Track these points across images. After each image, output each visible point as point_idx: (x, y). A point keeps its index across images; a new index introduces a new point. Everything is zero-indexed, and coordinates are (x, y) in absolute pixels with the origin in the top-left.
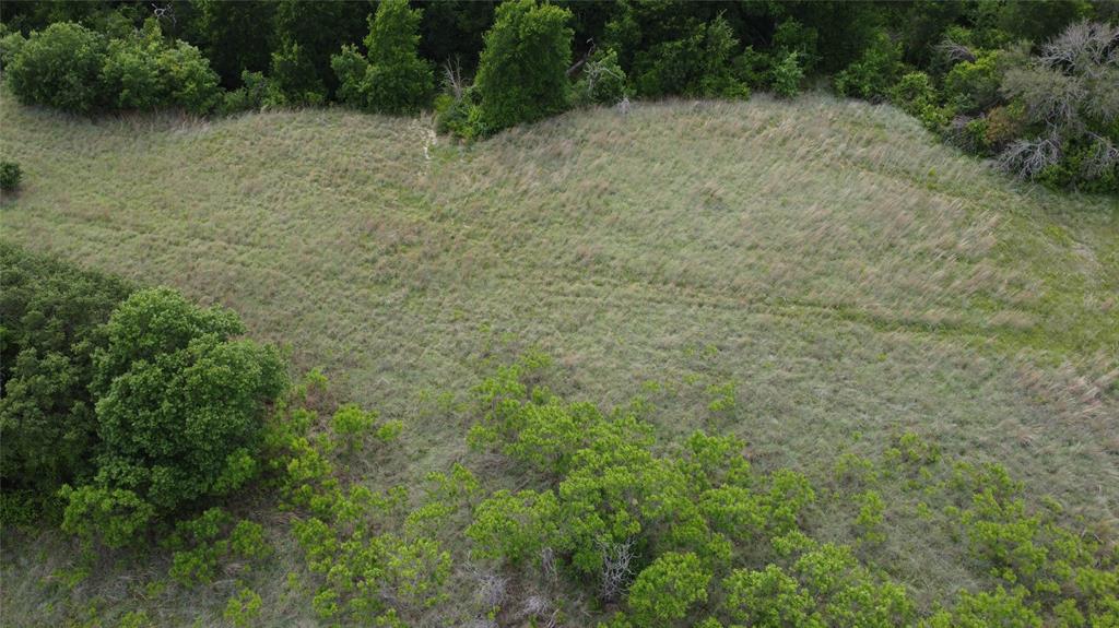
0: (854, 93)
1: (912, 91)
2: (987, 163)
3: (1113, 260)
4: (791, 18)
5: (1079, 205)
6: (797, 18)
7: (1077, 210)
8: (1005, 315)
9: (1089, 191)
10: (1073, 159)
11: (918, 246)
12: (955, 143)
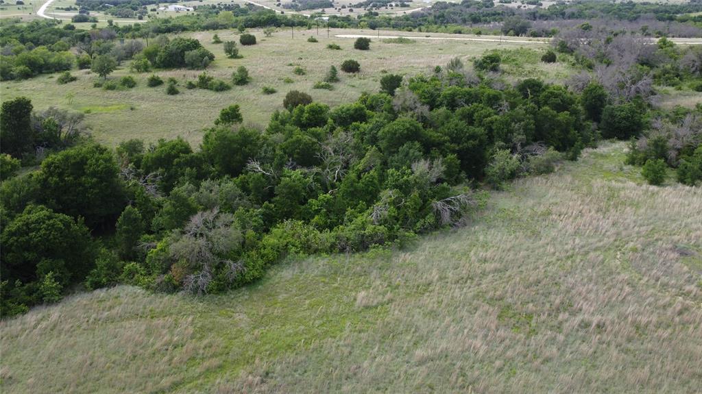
0: (97, 285)
1: (132, 273)
2: (180, 294)
3: (254, 314)
4: (44, 258)
5: (233, 296)
6: (46, 257)
7: (232, 299)
8: (207, 364)
9: (235, 288)
10: (220, 276)
11: (150, 350)
12: (162, 291)
